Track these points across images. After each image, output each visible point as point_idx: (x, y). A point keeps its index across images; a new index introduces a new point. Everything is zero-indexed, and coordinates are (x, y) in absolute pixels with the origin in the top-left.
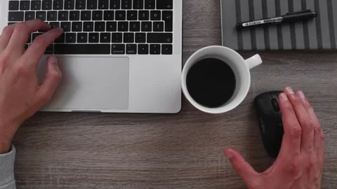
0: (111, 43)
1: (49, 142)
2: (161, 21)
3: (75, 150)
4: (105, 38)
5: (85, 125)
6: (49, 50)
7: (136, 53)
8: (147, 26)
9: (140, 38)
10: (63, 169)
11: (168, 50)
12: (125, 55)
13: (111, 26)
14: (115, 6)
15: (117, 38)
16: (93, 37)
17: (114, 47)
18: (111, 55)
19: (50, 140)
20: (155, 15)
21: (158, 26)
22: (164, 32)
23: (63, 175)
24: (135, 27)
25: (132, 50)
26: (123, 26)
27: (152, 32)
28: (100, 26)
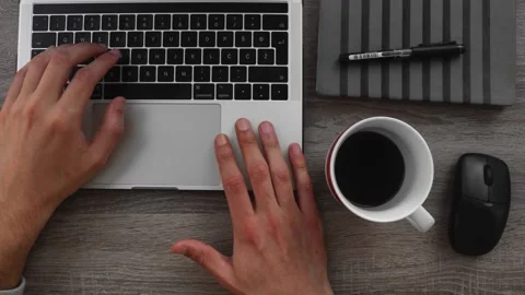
0: (193, 83)
1: (81, 238)
2: (270, 47)
3: (122, 250)
4: (184, 74)
5: (138, 212)
6: (97, 93)
7: (231, 98)
8: (248, 57)
9: (238, 74)
10: (103, 280)
11: (281, 94)
12: (215, 101)
13: (193, 56)
14: (198, 25)
15: (202, 74)
16: (166, 73)
17: (198, 87)
18: (192, 101)
19: (82, 234)
20: (262, 40)
21: (266, 57)
22: (275, 65)
23: (102, 289)
24: (230, 57)
25: (225, 93)
26: (211, 56)
27: (257, 65)
28: (175, 56)
